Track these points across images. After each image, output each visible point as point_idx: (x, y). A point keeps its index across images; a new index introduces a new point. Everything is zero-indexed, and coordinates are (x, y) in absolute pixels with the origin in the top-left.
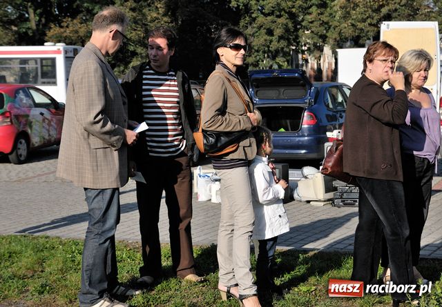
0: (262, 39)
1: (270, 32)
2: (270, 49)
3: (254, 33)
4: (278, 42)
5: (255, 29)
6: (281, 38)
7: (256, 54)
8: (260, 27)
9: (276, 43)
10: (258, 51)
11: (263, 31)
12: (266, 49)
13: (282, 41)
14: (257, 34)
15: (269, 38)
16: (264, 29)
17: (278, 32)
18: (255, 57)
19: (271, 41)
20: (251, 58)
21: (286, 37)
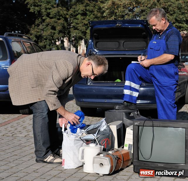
0: (49, 32)
1: (54, 28)
2: (54, 38)
3: (43, 29)
4: (59, 34)
5: (44, 26)
6: (60, 32)
7: (45, 41)
8: (47, 25)
9: (58, 34)
10: (46, 39)
11: (50, 27)
12: (51, 38)
13: (61, 34)
14: (46, 29)
15: (53, 31)
16: (50, 26)
17: (59, 28)
18: (44, 43)
19: (54, 33)
20: (41, 43)
21: (63, 32)
